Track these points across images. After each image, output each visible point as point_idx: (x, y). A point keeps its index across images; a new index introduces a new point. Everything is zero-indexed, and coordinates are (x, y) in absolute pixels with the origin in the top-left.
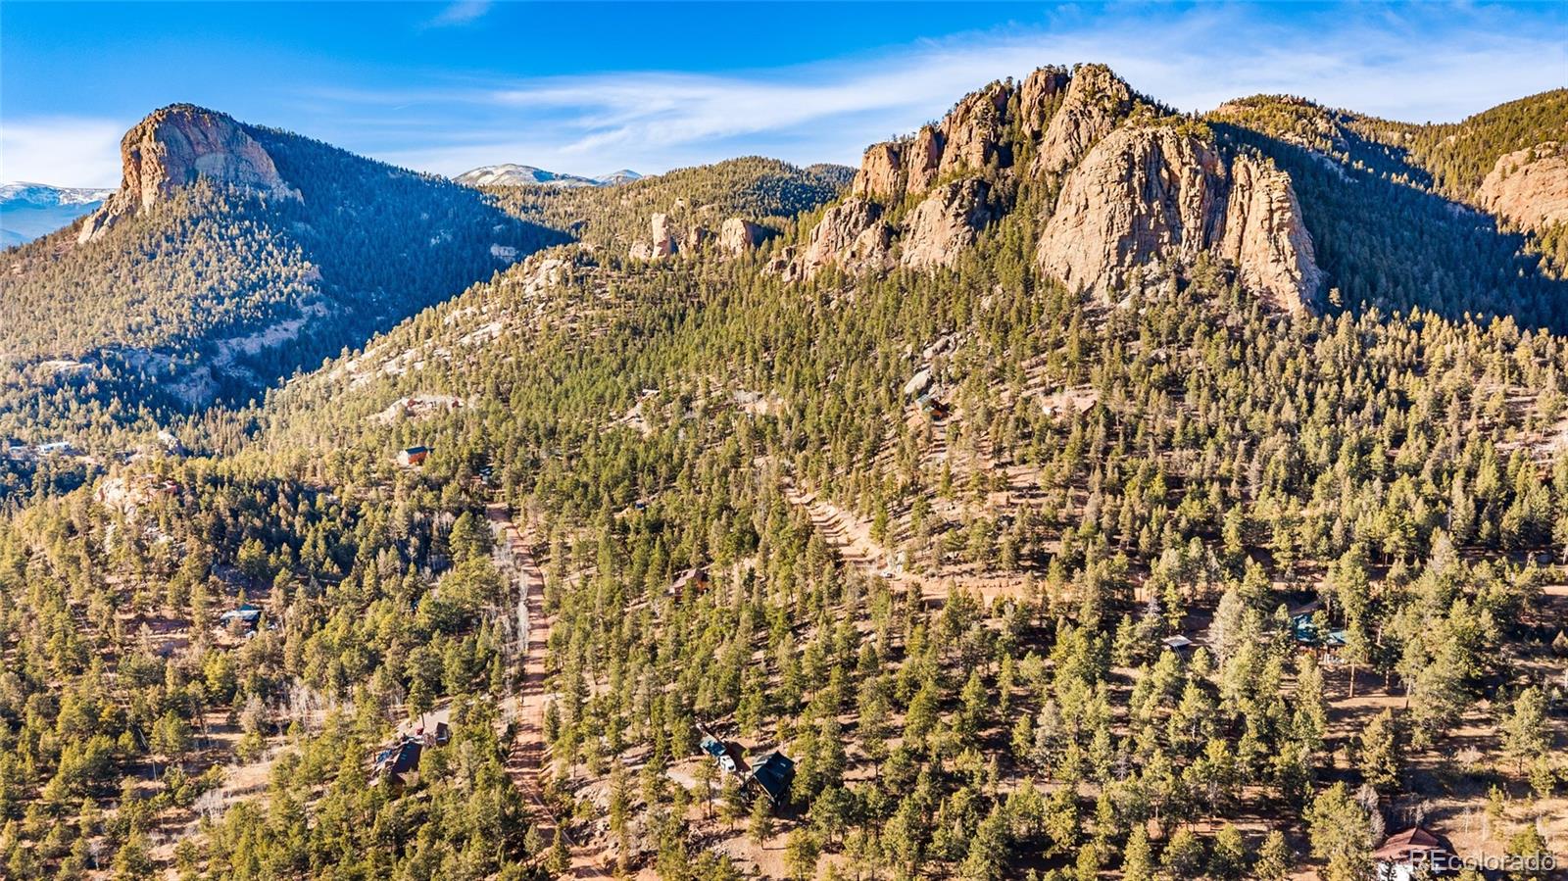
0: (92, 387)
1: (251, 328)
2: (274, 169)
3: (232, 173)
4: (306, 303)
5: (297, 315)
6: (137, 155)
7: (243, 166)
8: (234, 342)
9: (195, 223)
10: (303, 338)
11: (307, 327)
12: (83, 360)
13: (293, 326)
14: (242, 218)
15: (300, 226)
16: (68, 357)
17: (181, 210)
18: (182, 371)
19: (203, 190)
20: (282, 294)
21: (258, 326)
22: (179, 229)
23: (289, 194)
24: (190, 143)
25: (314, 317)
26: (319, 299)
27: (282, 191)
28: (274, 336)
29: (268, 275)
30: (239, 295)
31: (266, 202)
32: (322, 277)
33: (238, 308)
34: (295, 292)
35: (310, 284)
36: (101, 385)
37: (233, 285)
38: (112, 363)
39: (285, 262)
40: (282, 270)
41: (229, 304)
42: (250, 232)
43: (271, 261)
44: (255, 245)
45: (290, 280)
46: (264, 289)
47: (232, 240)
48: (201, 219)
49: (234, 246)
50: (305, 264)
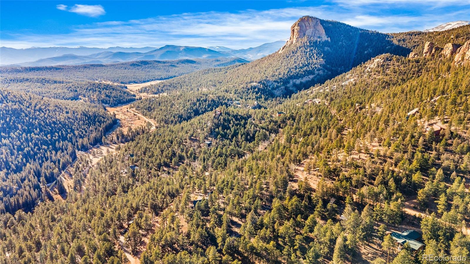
0: (257, 90)
1: (300, 77)
2: (324, 32)
3: (314, 34)
4: (317, 70)
5: (313, 74)
6: (293, 31)
7: (317, 32)
8: (294, 80)
9: (300, 47)
10: (313, 80)
11: (315, 77)
12: (259, 83)
13: (311, 77)
14: (312, 46)
15: (326, 48)
16: (256, 82)
17: (298, 45)
18: (278, 87)
19: (305, 39)
20: (312, 67)
21: (302, 76)
22: (296, 50)
23: (326, 39)
24: (306, 27)
25: (318, 74)
26: (321, 69)
27: (325, 38)
28: (305, 80)
29: (311, 62)
30: (301, 68)
31: (319, 42)
32: (324, 63)
33: (299, 71)
34: (315, 67)
35: (320, 65)
36: (259, 89)
37: (301, 65)
38: (264, 84)
39: (317, 59)
40: (315, 61)
41: (297, 70)
42: (312, 50)
43: (313, 58)
44: (311, 54)
45: (315, 64)
46: (308, 66)
47: (307, 52)
48: (302, 47)
49: (306, 54)
50: (322, 59)
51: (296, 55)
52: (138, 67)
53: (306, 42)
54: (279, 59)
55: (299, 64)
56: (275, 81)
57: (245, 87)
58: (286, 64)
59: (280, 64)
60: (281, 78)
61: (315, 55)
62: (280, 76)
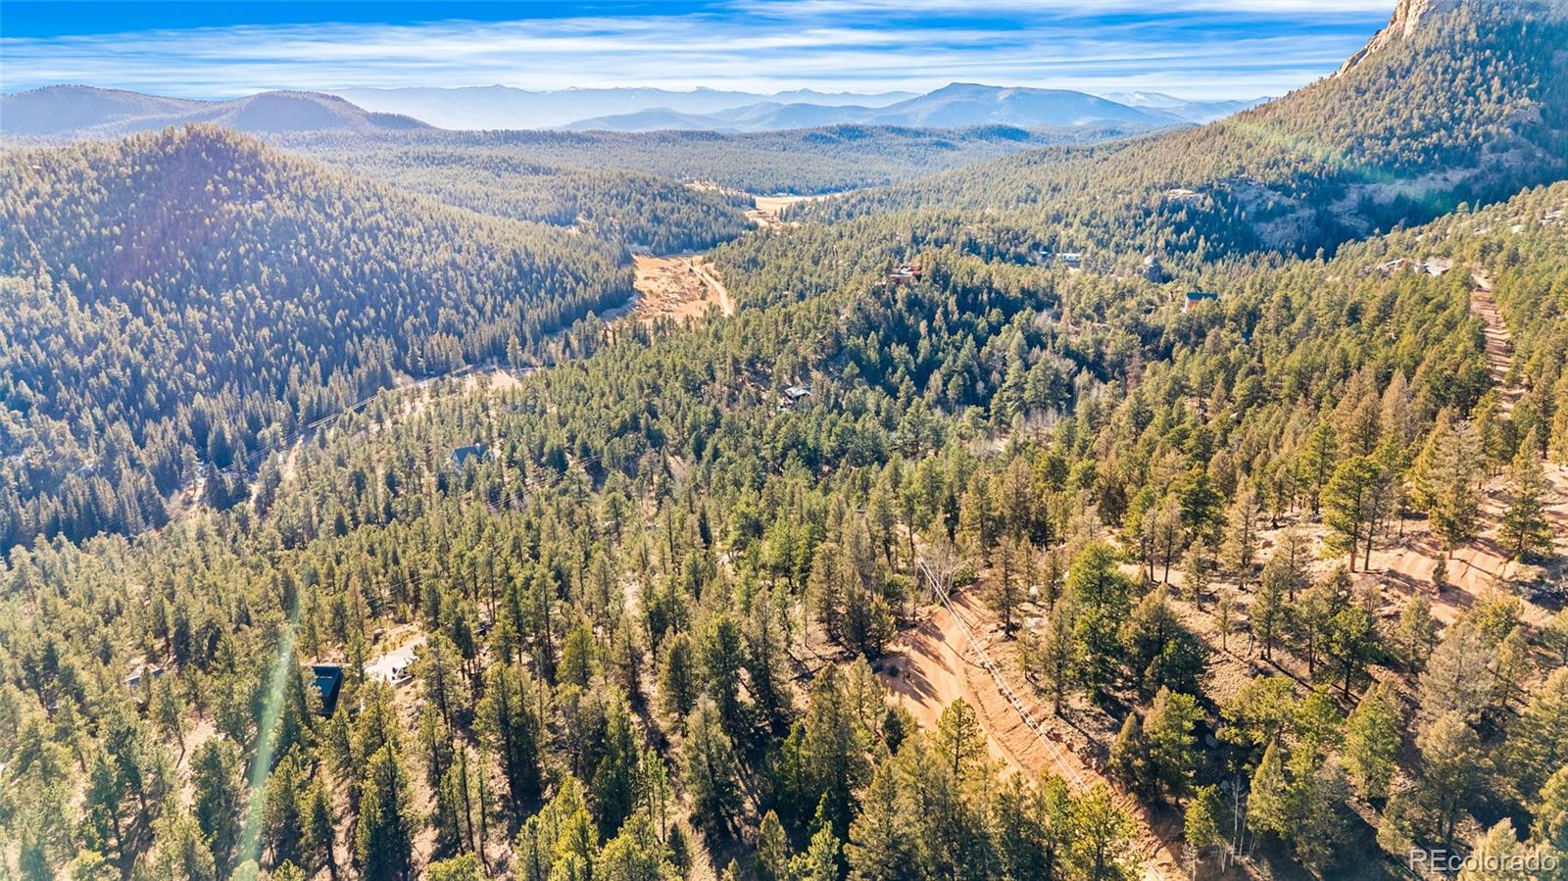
0: (1182, 216)
1: (1400, 174)
4: (1493, 149)
5: (1472, 163)
8: (1370, 187)
9: (1428, 52)
10: (1462, 190)
11: (1476, 179)
12: (1201, 190)
13: (1458, 176)
14: (1490, 46)
15: (1561, 56)
16: (1188, 186)
17: (1422, 42)
18: (1281, 211)
19: (1461, 17)
20: (1467, 136)
21: (1411, 171)
22: (1408, 63)
25: (1496, 167)
26: (1515, 145)
27: (1563, 10)
29: (1468, 113)
30: (1415, 136)
31: (1532, 26)
32: (1537, 118)
33: (1402, 150)
34: (1487, 136)
35: (1515, 127)
36: (1193, 214)
37: (1416, 124)
38: (1220, 195)
39: (1500, 100)
40: (1488, 108)
41: (1394, 144)
42: (1485, 64)
43: (1484, 97)
44: (1479, 79)
45: (1490, 120)
46: (1449, 129)
47: (1455, 73)
48: (1438, 50)
49: (1452, 81)
50: (1526, 101)
51: (1404, 84)
52: (827, 147)
53: (1465, 30)
54: (1322, 102)
55: (1408, 122)
56: (1273, 187)
57: (1137, 201)
58: (1349, 120)
59: (1320, 120)
60: (1304, 176)
61: (1496, 83)
62: (1303, 168)
